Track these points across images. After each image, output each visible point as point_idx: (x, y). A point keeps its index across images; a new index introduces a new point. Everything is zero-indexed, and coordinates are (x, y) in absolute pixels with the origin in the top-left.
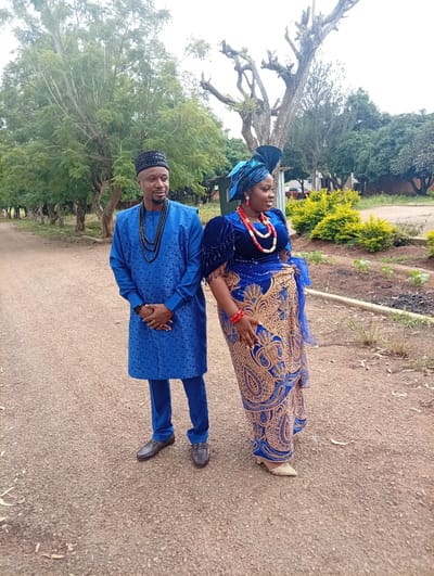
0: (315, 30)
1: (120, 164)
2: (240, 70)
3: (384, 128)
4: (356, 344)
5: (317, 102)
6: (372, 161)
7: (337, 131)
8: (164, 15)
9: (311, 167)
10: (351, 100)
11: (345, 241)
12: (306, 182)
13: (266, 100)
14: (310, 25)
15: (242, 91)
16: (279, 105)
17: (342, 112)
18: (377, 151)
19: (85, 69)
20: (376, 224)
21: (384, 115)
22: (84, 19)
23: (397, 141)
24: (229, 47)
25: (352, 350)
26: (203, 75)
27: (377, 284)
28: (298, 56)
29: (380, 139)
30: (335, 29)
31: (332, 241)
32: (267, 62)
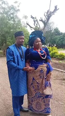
0: (50, 14)
1: (8, 40)
2: (35, 21)
3: (62, 35)
4: (61, 80)
5: (48, 30)
6: (59, 41)
7: (52, 35)
8: (18, 10)
9: (47, 42)
10: (55, 29)
11: (55, 57)
12: (46, 45)
13: (40, 27)
14: (49, 13)
15: (35, 25)
16: (42, 29)
17: (53, 32)
18: (60, 40)
19: (2, 20)
20: (62, 54)
21: (61, 33)
22: (2, 10)
23: (64, 38)
24: (32, 17)
25: (61, 81)
26: (27, 22)
27: (64, 66)
28: (47, 19)
29: (60, 37)
30: (54, 14)
31: (53, 57)
32: (41, 20)
